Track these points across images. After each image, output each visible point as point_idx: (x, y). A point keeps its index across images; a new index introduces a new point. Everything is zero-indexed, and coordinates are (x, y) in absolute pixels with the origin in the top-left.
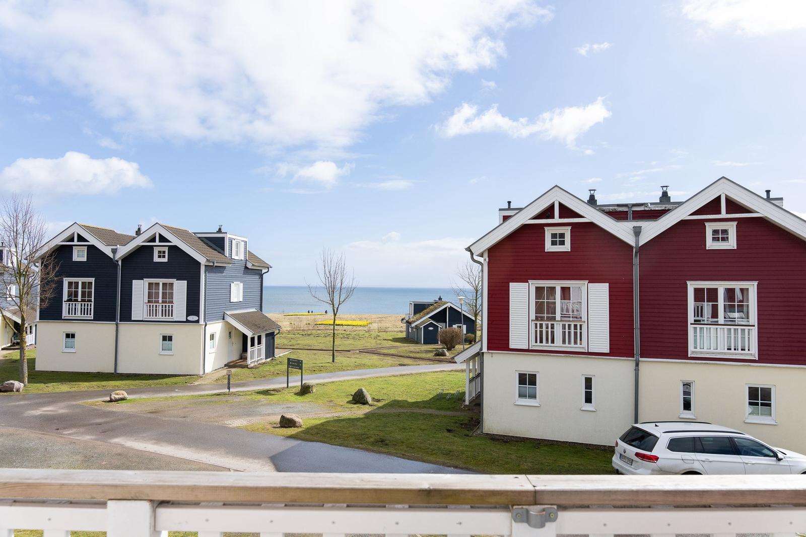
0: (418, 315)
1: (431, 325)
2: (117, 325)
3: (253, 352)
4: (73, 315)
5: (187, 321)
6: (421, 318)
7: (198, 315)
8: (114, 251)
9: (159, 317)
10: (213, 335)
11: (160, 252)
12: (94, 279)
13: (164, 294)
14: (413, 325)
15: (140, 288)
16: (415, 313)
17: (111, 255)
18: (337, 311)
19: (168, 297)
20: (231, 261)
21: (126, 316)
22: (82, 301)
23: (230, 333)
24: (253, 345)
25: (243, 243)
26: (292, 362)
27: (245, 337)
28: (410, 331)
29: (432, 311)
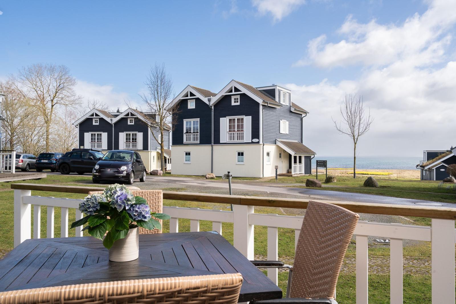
0: (430, 161)
1: (443, 167)
2: (212, 146)
3: (295, 167)
4: (189, 141)
5: (252, 143)
6: (433, 162)
7: (258, 138)
8: (209, 100)
9: (236, 141)
10: (269, 153)
11: (235, 99)
12: (199, 119)
13: (238, 126)
14: (426, 168)
15: (224, 122)
16: (428, 160)
17: (207, 103)
18: (357, 141)
19: (241, 127)
20: (280, 105)
21: (217, 141)
22: (194, 133)
23: (280, 154)
24: (295, 162)
25: (288, 94)
26: (320, 163)
27: (290, 156)
28: (424, 174)
29: (444, 157)
